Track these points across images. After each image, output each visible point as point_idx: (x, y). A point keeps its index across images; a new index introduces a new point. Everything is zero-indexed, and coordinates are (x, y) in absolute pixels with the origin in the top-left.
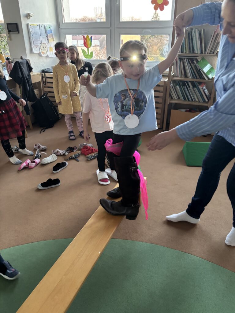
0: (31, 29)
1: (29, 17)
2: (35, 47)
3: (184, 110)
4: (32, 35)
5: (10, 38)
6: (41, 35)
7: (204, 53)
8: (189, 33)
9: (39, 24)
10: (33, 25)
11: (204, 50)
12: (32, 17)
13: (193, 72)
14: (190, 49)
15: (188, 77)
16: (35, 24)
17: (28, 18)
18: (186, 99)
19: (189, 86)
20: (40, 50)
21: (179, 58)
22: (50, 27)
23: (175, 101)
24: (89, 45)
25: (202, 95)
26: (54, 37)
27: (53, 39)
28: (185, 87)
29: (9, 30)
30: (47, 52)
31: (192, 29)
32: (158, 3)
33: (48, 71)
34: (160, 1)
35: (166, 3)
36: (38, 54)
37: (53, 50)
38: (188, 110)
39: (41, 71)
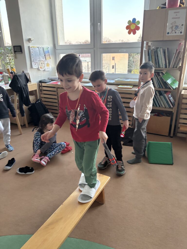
2: (35, 64)
5: (16, 57)
6: (40, 54)
7: (168, 67)
8: (155, 52)
9: (38, 46)
11: (168, 65)
13: (159, 83)
14: (156, 64)
16: (35, 46)
17: (29, 42)
20: (39, 66)
22: (48, 48)
25: (167, 102)
27: (50, 57)
29: (15, 50)
30: (44, 67)
31: (157, 48)
32: (131, 28)
33: (44, 81)
34: (133, 27)
35: (138, 28)
36: (37, 68)
37: (50, 65)
38: (157, 114)
39: (39, 82)
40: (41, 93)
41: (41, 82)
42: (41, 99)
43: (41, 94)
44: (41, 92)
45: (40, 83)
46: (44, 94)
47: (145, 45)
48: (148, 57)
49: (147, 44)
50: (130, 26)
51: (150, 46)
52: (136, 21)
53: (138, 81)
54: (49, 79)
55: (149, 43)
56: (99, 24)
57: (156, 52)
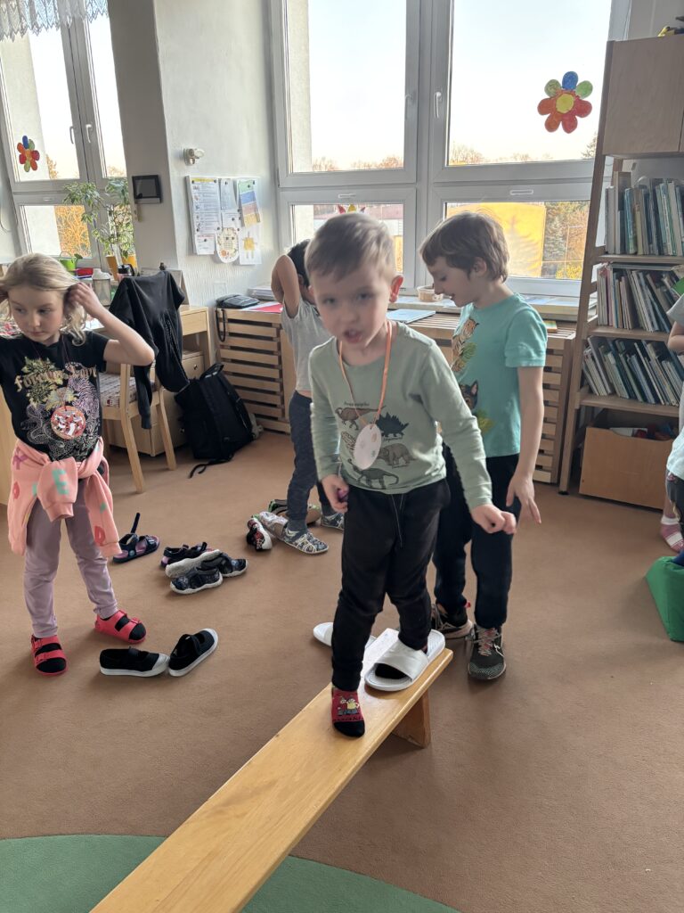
0: (194, 193)
1: (191, 160)
2: (203, 239)
3: (628, 432)
4: (197, 208)
5: (139, 216)
6: (223, 206)
8: (647, 196)
9: (217, 178)
10: (202, 180)
12: (198, 158)
13: (659, 314)
14: (650, 242)
15: (642, 328)
16: (207, 177)
17: (188, 163)
18: (636, 398)
19: (645, 354)
20: (218, 246)
21: (615, 270)
22: (251, 185)
23: (601, 401)
26: (260, 212)
27: (257, 216)
28: (634, 357)
29: (138, 193)
30: (236, 250)
31: (657, 182)
32: (559, 110)
33: (233, 303)
34: (565, 104)
35: (584, 109)
36: (211, 256)
37: (255, 246)
38: (646, 429)
39: (215, 303)
40: (221, 343)
41: (221, 304)
42: (222, 366)
43: (223, 347)
44: (223, 340)
45: (220, 310)
46: (233, 348)
47: (608, 171)
48: (618, 214)
49: (618, 165)
50: (556, 100)
51: (628, 174)
52: (577, 81)
53: (577, 305)
54: (250, 293)
55: (624, 161)
56: (438, 94)
57: (651, 198)
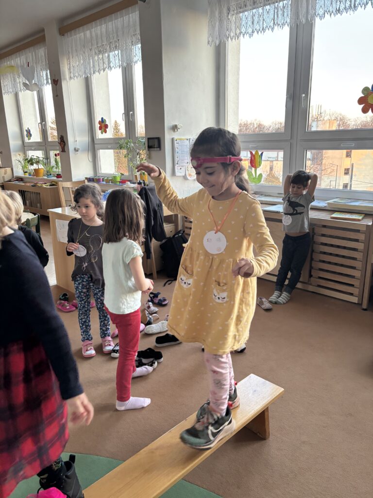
0: (176, 145)
1: (176, 130)
2: (179, 168)
4: (177, 153)
5: (149, 157)
9: (188, 138)
10: (180, 139)
12: (179, 129)
16: (183, 137)
17: (174, 131)
20: (187, 171)
24: (257, 164)
29: (150, 145)
32: (369, 102)
36: (183, 176)
42: (184, 232)
43: (186, 221)
50: (368, 97)
56: (304, 95)
